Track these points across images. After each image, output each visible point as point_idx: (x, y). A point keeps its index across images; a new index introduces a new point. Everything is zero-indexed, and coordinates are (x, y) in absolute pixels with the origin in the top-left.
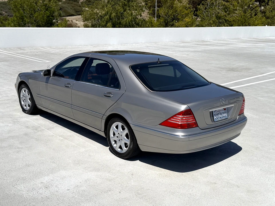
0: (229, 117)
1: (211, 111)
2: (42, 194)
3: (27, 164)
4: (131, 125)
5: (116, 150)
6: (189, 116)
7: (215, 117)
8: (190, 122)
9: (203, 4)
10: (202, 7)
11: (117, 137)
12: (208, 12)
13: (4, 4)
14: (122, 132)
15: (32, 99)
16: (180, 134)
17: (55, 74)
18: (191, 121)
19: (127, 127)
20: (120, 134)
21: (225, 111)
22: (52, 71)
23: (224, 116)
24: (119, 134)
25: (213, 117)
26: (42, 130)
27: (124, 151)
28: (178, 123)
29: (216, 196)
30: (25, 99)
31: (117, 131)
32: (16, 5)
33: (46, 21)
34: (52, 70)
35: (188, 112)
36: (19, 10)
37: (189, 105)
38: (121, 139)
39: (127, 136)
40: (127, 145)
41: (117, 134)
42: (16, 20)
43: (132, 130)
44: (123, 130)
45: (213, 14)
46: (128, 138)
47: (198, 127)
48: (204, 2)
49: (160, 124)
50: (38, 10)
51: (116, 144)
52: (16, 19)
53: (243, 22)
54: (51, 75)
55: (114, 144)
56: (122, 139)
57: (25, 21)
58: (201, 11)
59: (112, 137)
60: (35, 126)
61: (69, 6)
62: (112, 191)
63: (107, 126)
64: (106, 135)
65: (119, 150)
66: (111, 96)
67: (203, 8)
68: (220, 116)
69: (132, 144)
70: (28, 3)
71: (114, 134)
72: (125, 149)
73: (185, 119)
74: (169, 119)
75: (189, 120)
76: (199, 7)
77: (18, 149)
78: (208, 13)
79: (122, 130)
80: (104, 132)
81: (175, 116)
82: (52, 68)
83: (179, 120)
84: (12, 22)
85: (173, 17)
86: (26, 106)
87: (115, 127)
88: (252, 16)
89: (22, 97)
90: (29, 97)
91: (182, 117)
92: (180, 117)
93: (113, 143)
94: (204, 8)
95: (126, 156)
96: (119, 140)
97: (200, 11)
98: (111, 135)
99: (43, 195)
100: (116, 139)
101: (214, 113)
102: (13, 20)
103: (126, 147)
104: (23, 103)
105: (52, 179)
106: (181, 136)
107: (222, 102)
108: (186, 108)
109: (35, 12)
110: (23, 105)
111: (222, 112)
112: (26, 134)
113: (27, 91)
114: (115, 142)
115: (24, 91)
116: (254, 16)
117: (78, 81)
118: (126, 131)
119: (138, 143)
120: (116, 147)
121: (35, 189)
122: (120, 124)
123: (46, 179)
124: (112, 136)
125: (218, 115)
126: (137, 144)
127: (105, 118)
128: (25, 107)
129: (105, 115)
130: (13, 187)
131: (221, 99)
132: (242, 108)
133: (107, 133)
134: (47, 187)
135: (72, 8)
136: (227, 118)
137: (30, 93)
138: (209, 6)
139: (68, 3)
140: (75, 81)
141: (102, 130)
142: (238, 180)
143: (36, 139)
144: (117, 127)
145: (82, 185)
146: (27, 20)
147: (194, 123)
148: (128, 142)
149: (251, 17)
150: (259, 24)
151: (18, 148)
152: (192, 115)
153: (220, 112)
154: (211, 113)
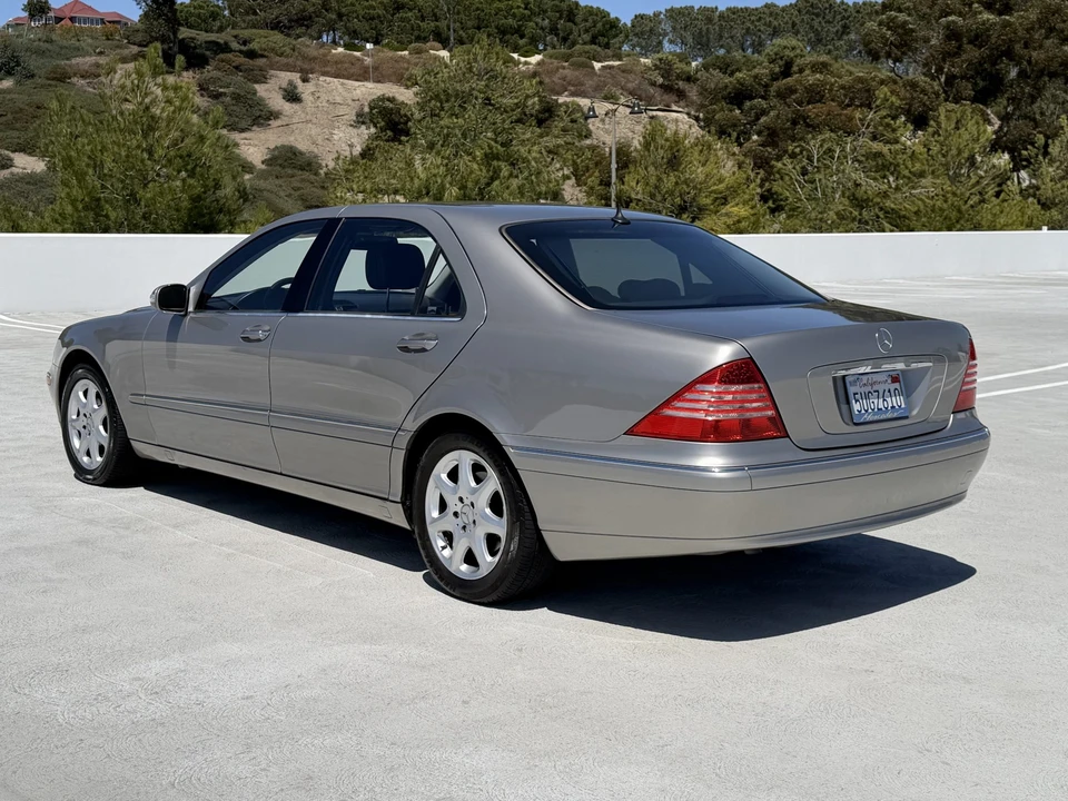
0: (915, 412)
1: (837, 374)
2: (135, 712)
3: (81, 625)
4: (510, 452)
5: (452, 570)
6: (746, 387)
7: (856, 407)
8: (755, 415)
9: (793, 156)
10: (790, 167)
11: (456, 514)
12: (813, 182)
13: (28, 183)
14: (474, 491)
15: (114, 422)
16: (712, 460)
17: (204, 302)
18: (756, 409)
19: (495, 462)
20: (465, 500)
21: (897, 385)
22: (195, 293)
23: (893, 407)
24: (461, 499)
25: (848, 402)
26: (152, 528)
27: (484, 571)
28: (701, 416)
29: (873, 709)
30: (84, 427)
31: (455, 491)
32: (70, 158)
33: (190, 216)
34: (193, 290)
35: (742, 372)
36: (81, 177)
37: (747, 343)
38: (471, 521)
39: (495, 504)
40: (496, 544)
41: (453, 505)
42: (72, 216)
43: (515, 472)
44: (478, 480)
45: (834, 191)
46: (498, 512)
47: (788, 436)
48: (796, 147)
49: (630, 432)
50: (158, 175)
51: (451, 547)
52: (69, 209)
53: (950, 218)
54: (191, 309)
55: (444, 548)
56: (474, 522)
57: (107, 216)
58: (787, 178)
59: (435, 520)
60: (124, 518)
61: (281, 186)
62: (434, 698)
63: (414, 475)
64: (409, 519)
65: (464, 567)
66: (430, 344)
67: (794, 168)
68: (876, 401)
69: (517, 533)
70: (116, 149)
71: (443, 506)
72: (488, 561)
73: (730, 397)
74: (667, 404)
75: (748, 405)
76: (779, 165)
77: (44, 584)
78: (814, 186)
79: (473, 484)
80: (403, 503)
81: (689, 387)
82: (192, 283)
83: (706, 405)
84: (56, 221)
85: (678, 200)
86: (88, 454)
87: (444, 476)
88: (986, 197)
89: (74, 420)
90: (104, 412)
91: (718, 393)
92: (711, 392)
93: (439, 543)
94: (797, 167)
95: (494, 587)
96: (464, 528)
97: (782, 178)
98: (432, 512)
99: (139, 715)
100: (449, 523)
101: (851, 390)
102: (60, 215)
103: (493, 554)
104: (76, 443)
105: (182, 667)
106: (717, 470)
107: (883, 345)
108: (735, 354)
109: (145, 185)
110: (79, 451)
111: (887, 387)
112: (82, 542)
113: (93, 389)
114: (448, 536)
115: (81, 394)
116: (994, 199)
117: (298, 312)
118: (493, 483)
119: (541, 526)
120: (451, 558)
121: (107, 699)
122: (465, 458)
123: (155, 668)
124: (435, 514)
125: (867, 397)
126: (538, 531)
127: (404, 441)
128: (86, 459)
129: (403, 430)
130: (16, 691)
131: (879, 331)
132: (964, 383)
133: (415, 505)
134: (157, 693)
135: (293, 192)
136: (907, 418)
137: (106, 396)
138: (818, 161)
139: (277, 177)
140: (283, 316)
141: (395, 496)
142: (966, 660)
143: (123, 553)
144: (454, 475)
145: (306, 685)
146: (113, 215)
147: (770, 419)
148: (500, 527)
149: (983, 201)
150: (1012, 224)
151: (51, 580)
152: (762, 385)
153: (875, 388)
154: (840, 383)
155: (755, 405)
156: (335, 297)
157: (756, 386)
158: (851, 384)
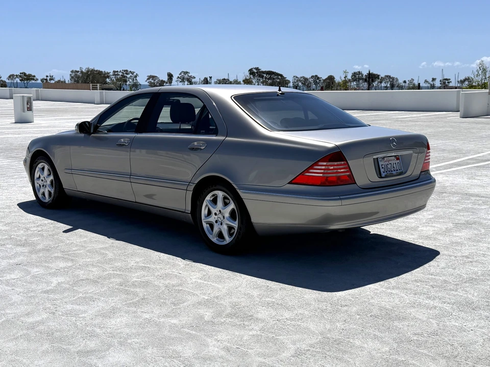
1: (375, 157)
4: (240, 192)
6: (339, 163)
7: (382, 170)
8: (342, 174)
18: (343, 172)
21: (398, 161)
25: (379, 168)
27: (225, 243)
28: (321, 175)
35: (337, 157)
40: (232, 232)
47: (356, 183)
49: (289, 183)
54: (92, 132)
64: (194, 219)
66: (203, 146)
71: (209, 213)
72: (228, 239)
73: (332, 167)
74: (307, 170)
75: (339, 171)
80: (192, 214)
81: (316, 164)
83: (323, 171)
91: (327, 166)
92: (325, 165)
98: (204, 212)
101: (381, 164)
103: (230, 235)
107: (393, 145)
111: (394, 162)
113: (46, 167)
118: (232, 206)
122: (220, 194)
125: (387, 166)
126: (252, 224)
127: (192, 187)
129: (192, 183)
132: (426, 160)
140: (136, 134)
141: (188, 210)
147: (348, 176)
148: (235, 225)
152: (345, 162)
153: (390, 162)
154: (376, 161)
155: (342, 170)
156: (158, 126)
157: (343, 163)
158: (381, 161)
